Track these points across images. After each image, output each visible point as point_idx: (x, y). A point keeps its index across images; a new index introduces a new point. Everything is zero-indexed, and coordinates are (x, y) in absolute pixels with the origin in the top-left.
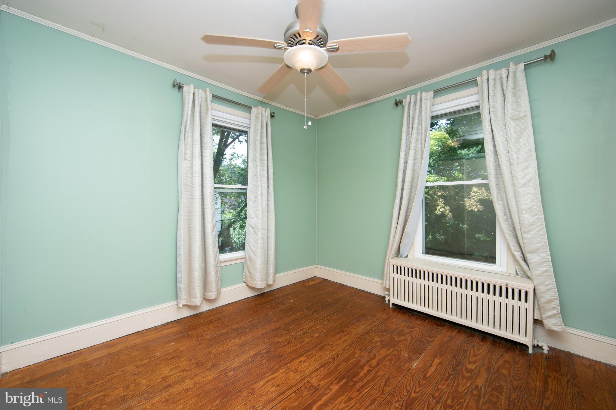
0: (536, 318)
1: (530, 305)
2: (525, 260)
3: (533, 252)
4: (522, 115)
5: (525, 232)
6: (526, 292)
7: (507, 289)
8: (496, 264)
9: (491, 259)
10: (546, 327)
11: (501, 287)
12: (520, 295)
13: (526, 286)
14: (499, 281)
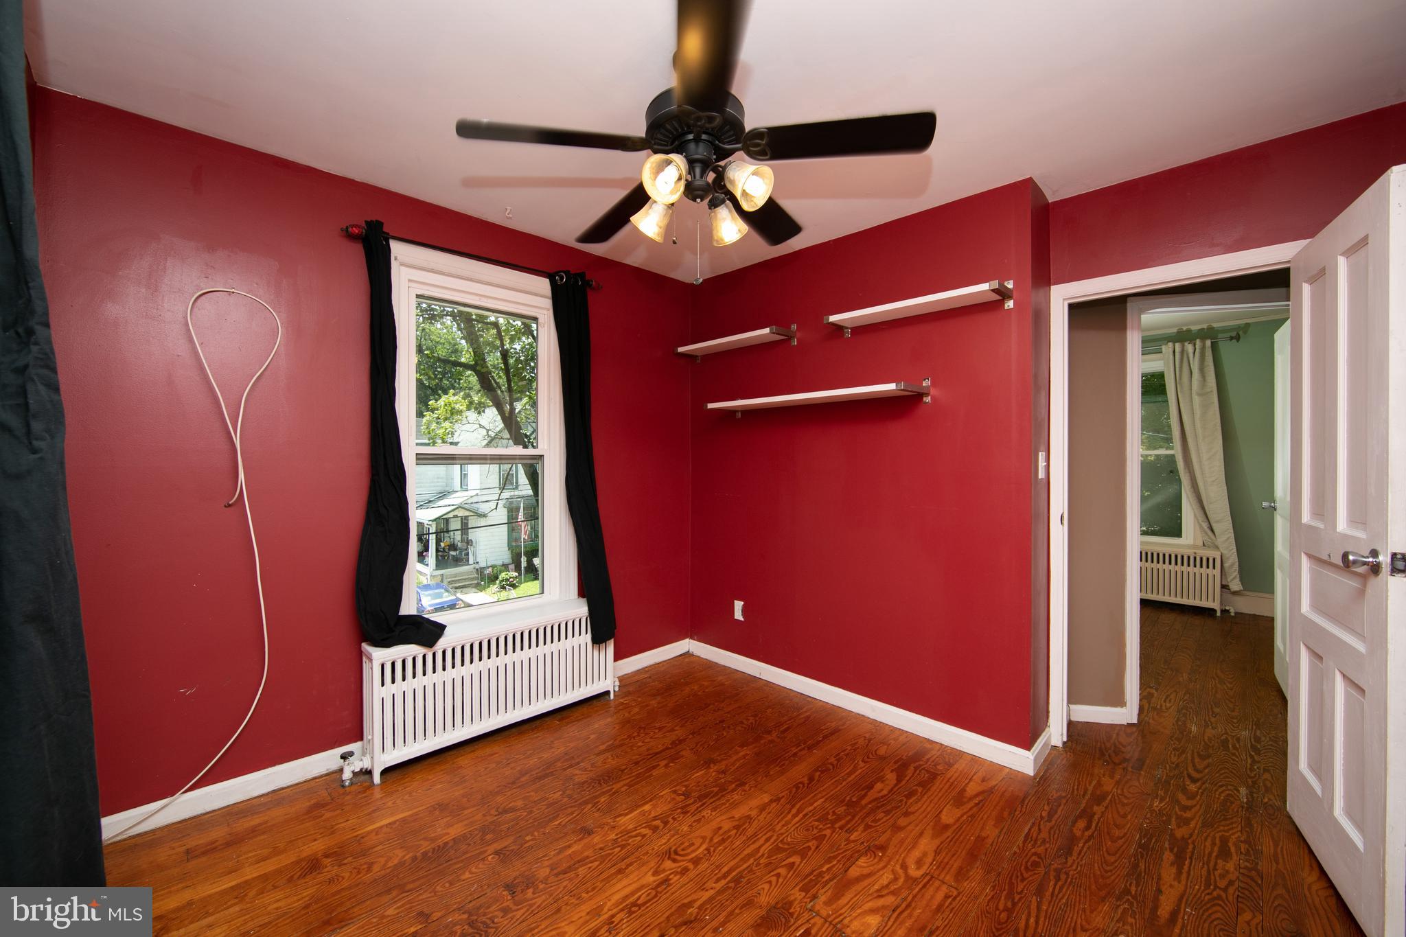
0: (1223, 583)
1: (1217, 572)
2: (1212, 530)
3: (1217, 522)
4: (1209, 390)
5: (1211, 503)
6: (1214, 560)
7: (1195, 558)
8: (1181, 537)
9: (1178, 534)
10: (1232, 590)
11: (1189, 557)
12: (1208, 563)
13: (1211, 553)
14: (1187, 552)
